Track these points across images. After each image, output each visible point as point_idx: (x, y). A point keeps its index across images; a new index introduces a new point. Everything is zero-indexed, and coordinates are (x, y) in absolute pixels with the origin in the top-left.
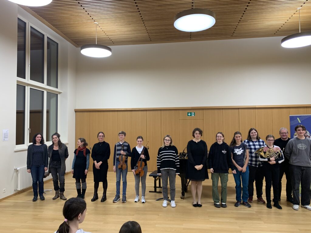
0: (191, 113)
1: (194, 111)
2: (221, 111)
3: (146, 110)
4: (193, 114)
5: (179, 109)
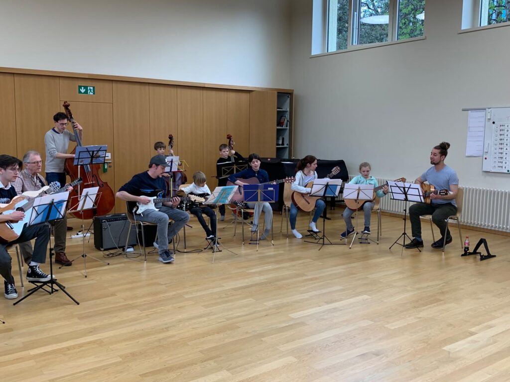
0: (86, 87)
1: (94, 84)
2: (147, 87)
4: (90, 90)
5: (59, 76)
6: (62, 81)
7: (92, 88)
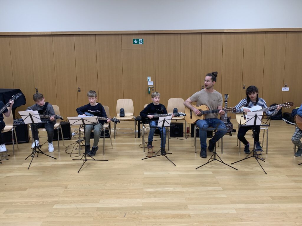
0: (138, 40)
1: (143, 37)
2: (179, 36)
3: (74, 35)
4: (141, 41)
5: (121, 34)
6: (123, 37)
7: (142, 40)
